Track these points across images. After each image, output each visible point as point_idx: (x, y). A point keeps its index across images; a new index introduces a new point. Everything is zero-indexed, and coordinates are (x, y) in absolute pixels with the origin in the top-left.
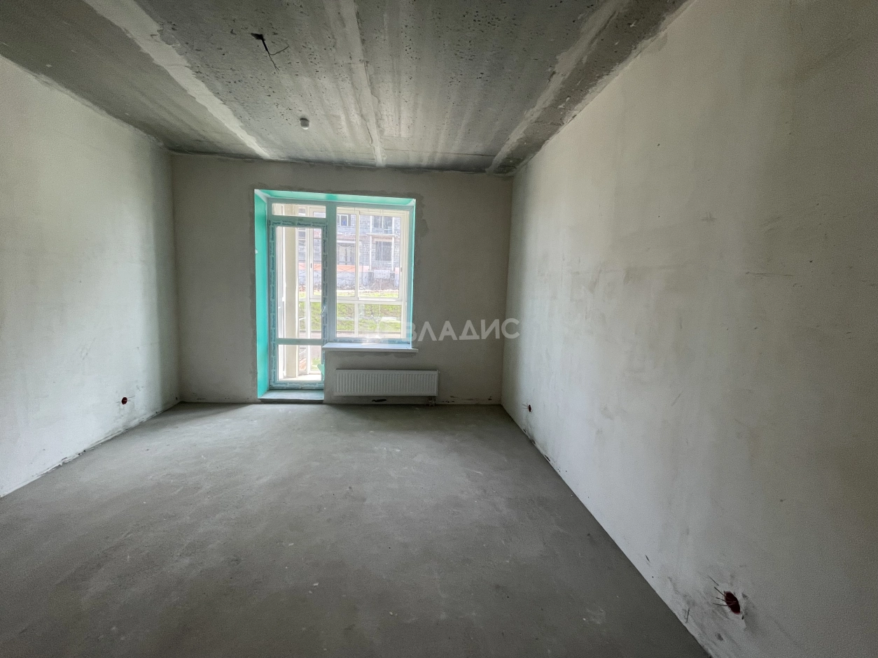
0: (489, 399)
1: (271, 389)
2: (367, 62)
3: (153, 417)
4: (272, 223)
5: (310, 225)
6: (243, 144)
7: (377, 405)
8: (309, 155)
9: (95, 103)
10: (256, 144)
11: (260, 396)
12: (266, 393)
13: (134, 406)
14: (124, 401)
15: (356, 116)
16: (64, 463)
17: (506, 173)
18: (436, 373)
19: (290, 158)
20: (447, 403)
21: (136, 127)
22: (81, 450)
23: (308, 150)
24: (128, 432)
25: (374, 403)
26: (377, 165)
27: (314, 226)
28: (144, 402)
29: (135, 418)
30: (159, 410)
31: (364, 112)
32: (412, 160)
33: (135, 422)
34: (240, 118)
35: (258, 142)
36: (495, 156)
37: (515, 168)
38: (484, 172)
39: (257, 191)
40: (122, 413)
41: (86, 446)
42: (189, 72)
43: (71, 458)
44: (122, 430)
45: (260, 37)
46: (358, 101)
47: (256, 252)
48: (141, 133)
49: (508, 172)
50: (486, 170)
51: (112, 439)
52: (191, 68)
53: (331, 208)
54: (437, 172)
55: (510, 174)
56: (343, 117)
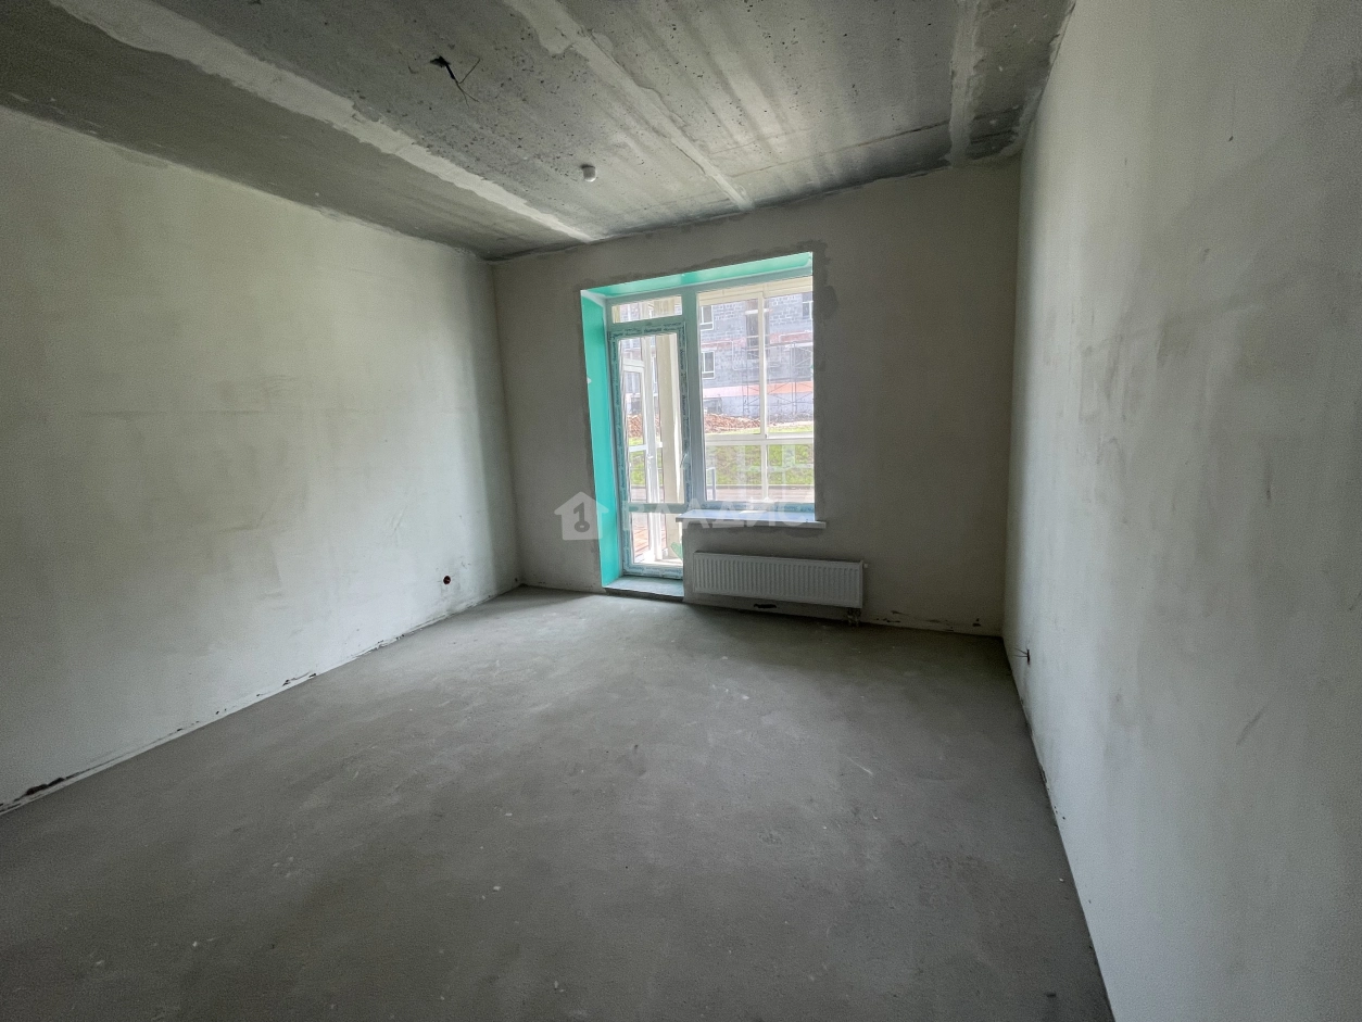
0: (975, 625)
1: (625, 575)
2: (590, 30)
3: (484, 603)
4: (612, 335)
5: (660, 330)
6: (548, 229)
7: (761, 613)
8: (633, 220)
9: (384, 225)
10: (560, 223)
11: (606, 585)
12: (616, 580)
13: (459, 588)
14: (447, 580)
15: (647, 133)
16: (380, 647)
17: (997, 151)
18: (857, 566)
19: (614, 231)
20: (885, 623)
21: (437, 241)
22: (399, 634)
23: (628, 213)
24: (454, 617)
25: (757, 609)
26: (740, 208)
27: (667, 331)
28: (472, 583)
29: (462, 602)
30: (493, 593)
31: (654, 123)
32: (791, 183)
33: (462, 607)
34: (515, 192)
35: (561, 220)
36: (946, 122)
37: (1013, 133)
38: (945, 163)
39: (584, 293)
40: (445, 595)
41: (404, 630)
42: (423, 150)
43: (389, 642)
44: (446, 614)
45: (441, 62)
46: (630, 109)
47: (589, 381)
48: (447, 247)
49: (1002, 146)
50: (947, 157)
51: (435, 624)
52: (419, 144)
53: (689, 295)
54: (850, 191)
55: (1007, 151)
56: (631, 144)
